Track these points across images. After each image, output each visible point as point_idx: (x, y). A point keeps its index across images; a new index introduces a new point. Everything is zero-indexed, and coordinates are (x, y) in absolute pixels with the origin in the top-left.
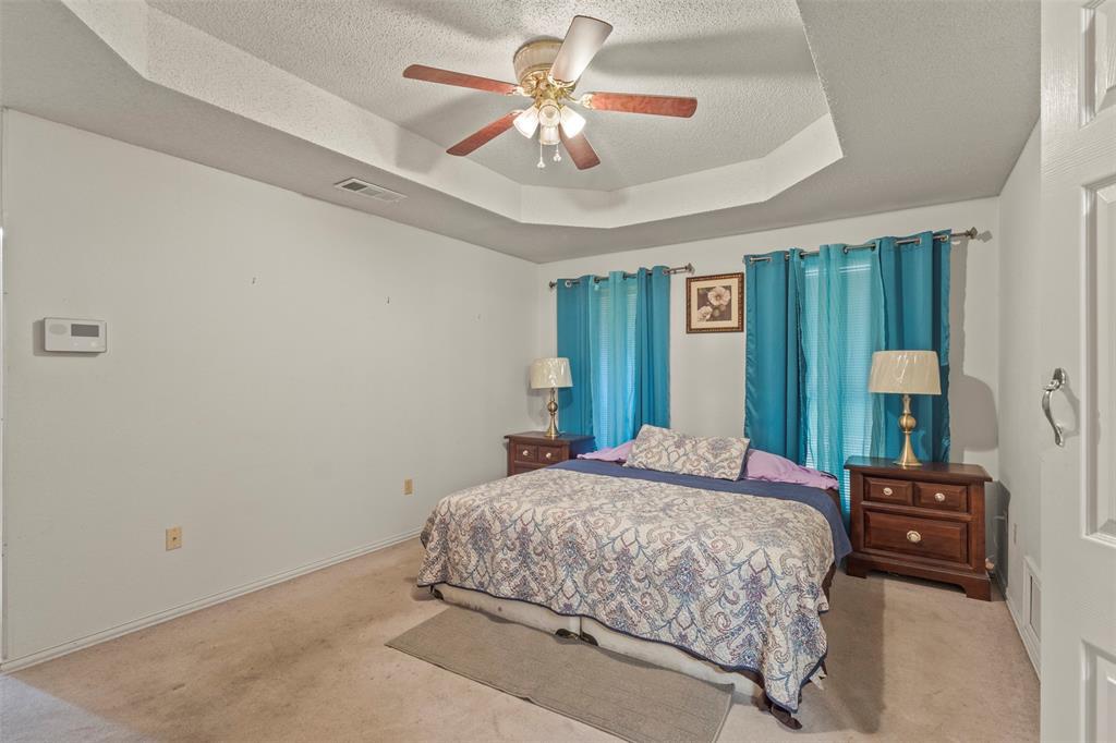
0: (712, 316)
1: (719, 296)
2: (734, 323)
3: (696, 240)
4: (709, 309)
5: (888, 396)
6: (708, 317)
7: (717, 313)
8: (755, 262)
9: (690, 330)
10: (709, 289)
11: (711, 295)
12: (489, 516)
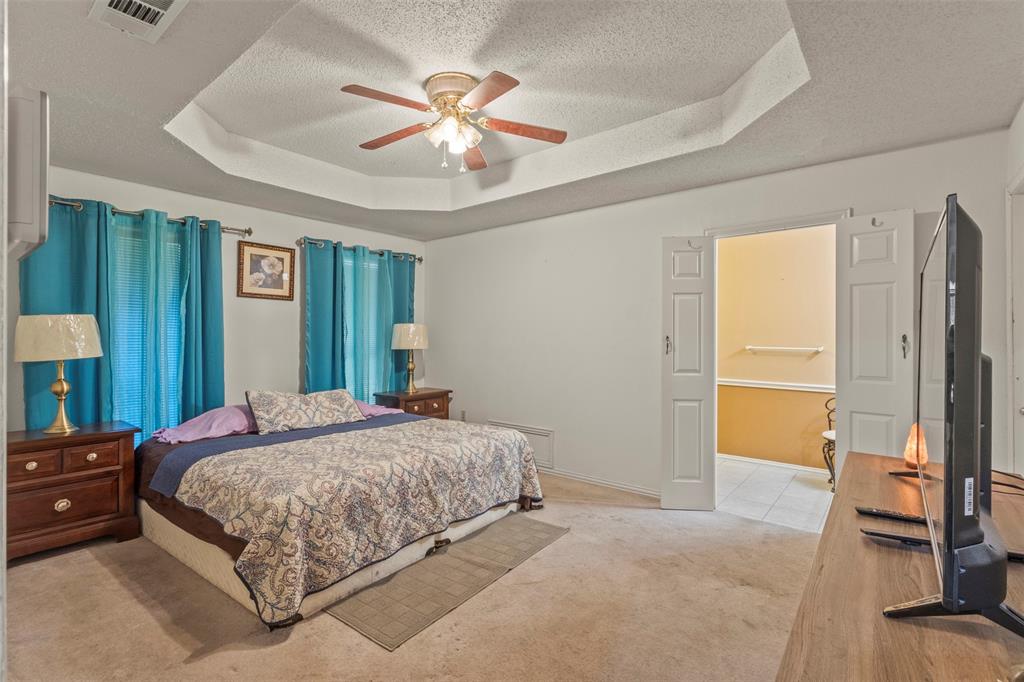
0: (264, 282)
1: (272, 266)
2: (285, 292)
3: (249, 205)
4: (262, 276)
5: (396, 351)
6: (261, 283)
7: (269, 281)
8: (310, 244)
9: (240, 293)
10: (263, 257)
11: (264, 263)
12: (362, 487)
